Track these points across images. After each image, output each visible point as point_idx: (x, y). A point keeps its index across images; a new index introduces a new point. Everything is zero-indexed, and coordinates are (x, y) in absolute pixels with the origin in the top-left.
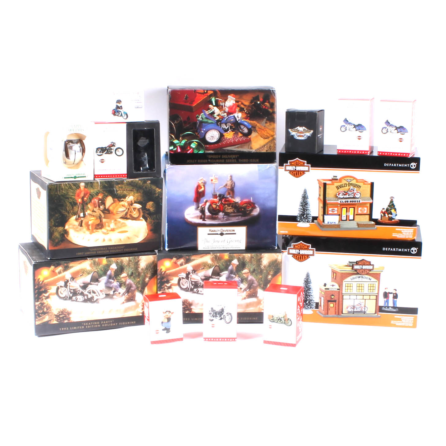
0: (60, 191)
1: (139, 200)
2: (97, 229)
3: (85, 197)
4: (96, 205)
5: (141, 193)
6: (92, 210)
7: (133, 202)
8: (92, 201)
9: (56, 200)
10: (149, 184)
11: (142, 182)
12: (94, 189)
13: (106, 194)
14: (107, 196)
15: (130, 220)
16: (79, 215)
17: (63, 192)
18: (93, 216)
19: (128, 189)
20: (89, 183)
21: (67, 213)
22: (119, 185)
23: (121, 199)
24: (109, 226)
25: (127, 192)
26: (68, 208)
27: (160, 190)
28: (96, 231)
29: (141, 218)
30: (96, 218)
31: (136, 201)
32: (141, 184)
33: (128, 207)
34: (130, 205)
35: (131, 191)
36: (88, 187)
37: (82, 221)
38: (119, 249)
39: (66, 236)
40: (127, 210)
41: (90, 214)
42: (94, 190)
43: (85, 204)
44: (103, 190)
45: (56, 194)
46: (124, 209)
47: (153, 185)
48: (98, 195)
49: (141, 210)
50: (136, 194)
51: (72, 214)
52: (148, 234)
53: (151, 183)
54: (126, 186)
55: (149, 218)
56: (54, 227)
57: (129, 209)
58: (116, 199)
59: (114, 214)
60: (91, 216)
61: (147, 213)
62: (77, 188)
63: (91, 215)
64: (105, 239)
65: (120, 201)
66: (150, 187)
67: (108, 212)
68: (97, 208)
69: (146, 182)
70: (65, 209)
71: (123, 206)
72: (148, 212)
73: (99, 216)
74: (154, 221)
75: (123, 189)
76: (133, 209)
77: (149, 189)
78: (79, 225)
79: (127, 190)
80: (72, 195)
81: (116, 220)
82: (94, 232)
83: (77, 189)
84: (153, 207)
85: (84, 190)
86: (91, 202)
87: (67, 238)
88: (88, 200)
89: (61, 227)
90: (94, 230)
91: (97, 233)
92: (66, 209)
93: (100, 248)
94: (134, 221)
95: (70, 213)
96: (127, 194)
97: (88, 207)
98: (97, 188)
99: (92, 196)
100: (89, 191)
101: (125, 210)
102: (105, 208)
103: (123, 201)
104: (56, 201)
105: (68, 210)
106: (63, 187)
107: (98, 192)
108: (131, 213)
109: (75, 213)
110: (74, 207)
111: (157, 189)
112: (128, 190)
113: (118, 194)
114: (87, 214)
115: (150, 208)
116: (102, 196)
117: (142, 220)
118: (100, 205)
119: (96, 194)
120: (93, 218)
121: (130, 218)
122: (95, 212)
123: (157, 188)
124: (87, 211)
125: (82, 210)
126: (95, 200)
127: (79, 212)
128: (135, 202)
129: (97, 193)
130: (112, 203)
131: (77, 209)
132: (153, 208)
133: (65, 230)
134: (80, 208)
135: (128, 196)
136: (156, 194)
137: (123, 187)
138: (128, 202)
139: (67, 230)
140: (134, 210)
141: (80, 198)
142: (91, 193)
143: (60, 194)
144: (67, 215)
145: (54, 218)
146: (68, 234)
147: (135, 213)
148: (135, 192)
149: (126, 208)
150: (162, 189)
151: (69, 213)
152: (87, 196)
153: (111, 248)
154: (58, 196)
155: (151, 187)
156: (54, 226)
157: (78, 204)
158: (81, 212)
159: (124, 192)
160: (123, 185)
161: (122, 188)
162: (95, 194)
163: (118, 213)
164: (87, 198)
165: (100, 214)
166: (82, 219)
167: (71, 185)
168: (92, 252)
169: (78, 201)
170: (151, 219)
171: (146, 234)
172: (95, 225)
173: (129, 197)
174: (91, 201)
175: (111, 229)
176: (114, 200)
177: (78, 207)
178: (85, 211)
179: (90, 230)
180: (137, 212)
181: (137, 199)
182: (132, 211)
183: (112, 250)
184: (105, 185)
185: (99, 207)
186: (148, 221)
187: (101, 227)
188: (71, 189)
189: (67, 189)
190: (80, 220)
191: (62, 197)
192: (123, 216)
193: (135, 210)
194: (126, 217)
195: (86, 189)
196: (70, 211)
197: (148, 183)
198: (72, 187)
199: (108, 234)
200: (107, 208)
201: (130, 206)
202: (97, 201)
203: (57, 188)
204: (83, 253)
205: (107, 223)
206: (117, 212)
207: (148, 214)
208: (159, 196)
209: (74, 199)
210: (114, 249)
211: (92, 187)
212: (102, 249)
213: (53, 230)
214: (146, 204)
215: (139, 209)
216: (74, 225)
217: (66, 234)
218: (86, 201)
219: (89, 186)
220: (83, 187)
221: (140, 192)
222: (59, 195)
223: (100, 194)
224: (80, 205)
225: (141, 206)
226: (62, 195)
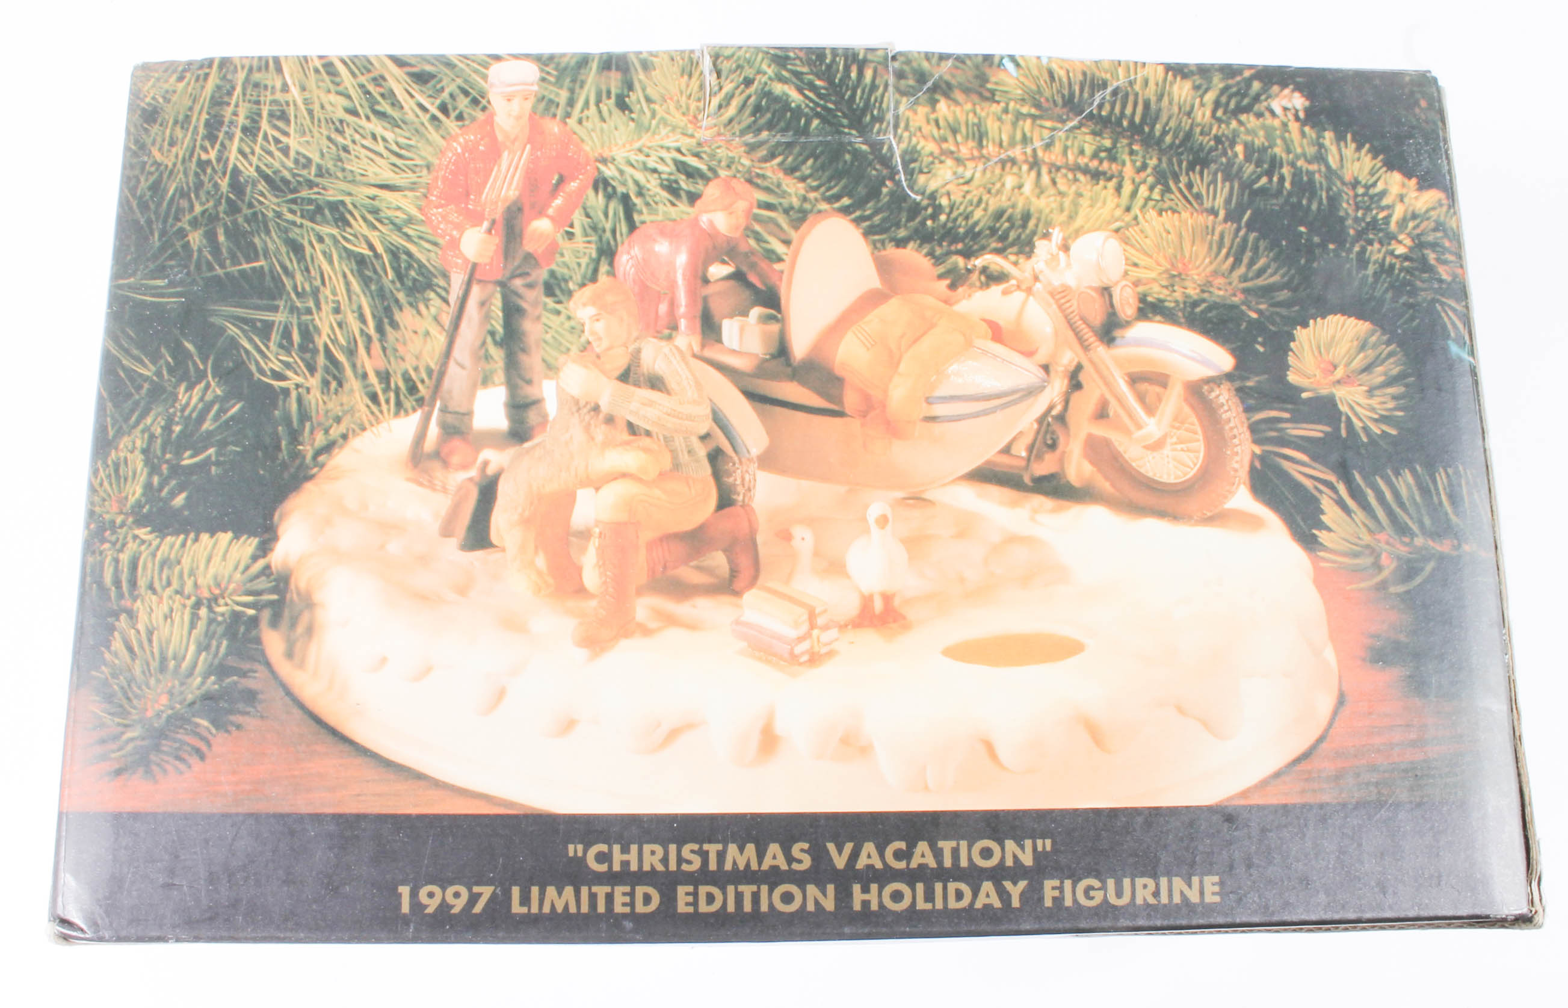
0: (251, 131)
1: (1193, 292)
2: (682, 590)
3: (541, 213)
4: (663, 308)
5: (1213, 212)
6: (621, 363)
7: (1126, 303)
8: (624, 260)
9: (195, 223)
10: (1294, 126)
11: (1210, 97)
12: (642, 128)
13: (793, 188)
14: (800, 217)
15: (1095, 514)
16: (453, 406)
17: (293, 142)
18: (632, 428)
19: (1054, 156)
20: (584, 61)
21: (314, 382)
22: (943, 106)
23: (967, 254)
24: (835, 568)
25: (1039, 189)
26: (324, 321)
27: (1426, 200)
28: (671, 621)
29: (1243, 499)
30: (667, 462)
31: (1157, 292)
32: (1203, 115)
33: (1068, 358)
34: (1090, 338)
35: (1096, 176)
36: (571, 103)
37: (488, 493)
38: (974, 876)
39: (273, 642)
40: (1057, 387)
41: (596, 409)
42: (645, 140)
43: (530, 286)
44: (752, 148)
45: (203, 165)
46: (1026, 373)
47: (1340, 138)
48: (693, 198)
49: (1224, 396)
50: (1153, 222)
51: (374, 398)
52: (1341, 701)
53: (1312, 117)
54: (1019, 116)
55: (1341, 504)
56: (143, 532)
57: (1075, 384)
58: (913, 256)
59: (893, 429)
60: (600, 432)
61: (1304, 444)
62: (444, 109)
63: (610, 420)
64: (780, 727)
65: (956, 279)
66: (1311, 151)
67: (821, 394)
68: (687, 339)
69: (1256, 99)
70: (287, 334)
71: (997, 333)
72: (1315, 431)
73: (705, 438)
74: (1403, 550)
75: (991, 149)
76: (1123, 387)
77: (1305, 186)
78: (446, 532)
79: (1035, 164)
80: (388, 176)
81: (917, 500)
82: (646, 632)
83: (451, 124)
84: (1378, 376)
85: (535, 135)
86: (612, 273)
87: (284, 668)
88: (582, 249)
89: (225, 537)
90: (643, 608)
91: (674, 636)
92: (307, 334)
93: (713, 849)
94: (1151, 525)
95: (353, 383)
96: (1044, 204)
97: (577, 330)
98: (680, 120)
99: (625, 199)
100: (591, 147)
101: (1031, 392)
102: (782, 351)
103: (992, 278)
104: (196, 238)
105: (321, 341)
106: (295, 91)
107: (693, 162)
108: (1100, 431)
109: (413, 389)
110: (406, 317)
111: (1393, 182)
112: (1055, 168)
113: (933, 197)
114: (551, 407)
115: (1341, 393)
116: (741, 205)
117: (1249, 522)
118: (717, 307)
119: (672, 189)
120: (628, 458)
121: (1105, 486)
122: (656, 383)
123: (1396, 177)
124: (551, 369)
125: (498, 355)
126: (662, 247)
127: (456, 378)
128: (1149, 309)
129: (682, 167)
130: (871, 300)
131: (442, 339)
132: (1370, 392)
133: (267, 570)
134: (470, 331)
135: (1057, 235)
136: (1392, 237)
137: (992, 126)
138: (1060, 296)
139: (300, 581)
140: (1141, 398)
141: (476, 218)
142: (609, 172)
143: (249, 171)
144: (315, 397)
145: (155, 422)
146: (310, 631)
147: (1152, 427)
148: (1143, 191)
149: (1046, 368)
150: (1450, 192)
151: (334, 377)
152: (558, 202)
153: (869, 856)
154: (224, 184)
155: (1320, 157)
156: (140, 522)
157: (458, 280)
158: (486, 381)
159: (1010, 181)
160: (996, 108)
161: (980, 136)
162: (652, 184)
163: (939, 410)
164: (563, 221)
165: (718, 419)
166: (494, 458)
167: (380, 80)
168: (601, 891)
169: (455, 244)
170: (1360, 515)
171: (1325, 704)
172: (647, 535)
173: (1066, 248)
174: (608, 252)
175: (867, 602)
176: (884, 267)
177: (447, 320)
178: (533, 362)
179: (581, 591)
180: (1178, 420)
181: (1174, 278)
182: (1114, 407)
183: (884, 876)
184: (778, 88)
185: (709, 327)
186: (1322, 536)
187: (734, 573)
188: (382, 115)
189: (341, 114)
190: (473, 473)
191: (270, 203)
192: (1006, 450)
193: (1155, 389)
194: (1041, 469)
195: (554, 127)
196: (351, 353)
197: (1276, 105)
198: (390, 96)
199: (815, 659)
200: (800, 348)
201: (1086, 348)
202: (682, 259)
203: (218, 101)
204: (486, 891)
205: (810, 522)
206: (929, 401)
207: (1315, 449)
208: (1431, 257)
209: (410, 220)
210: (911, 877)
211: (622, 105)
212: (738, 857)
213: (125, 557)
214: (1281, 343)
215: (1197, 391)
216: (389, 527)
217: (275, 623)
218: (553, 249)
219: (589, 91)
220: (521, 107)
221: (1198, 197)
222: (236, 172)
223: (711, 191)
224: (476, 291)
225: (1222, 359)
226: (276, 184)
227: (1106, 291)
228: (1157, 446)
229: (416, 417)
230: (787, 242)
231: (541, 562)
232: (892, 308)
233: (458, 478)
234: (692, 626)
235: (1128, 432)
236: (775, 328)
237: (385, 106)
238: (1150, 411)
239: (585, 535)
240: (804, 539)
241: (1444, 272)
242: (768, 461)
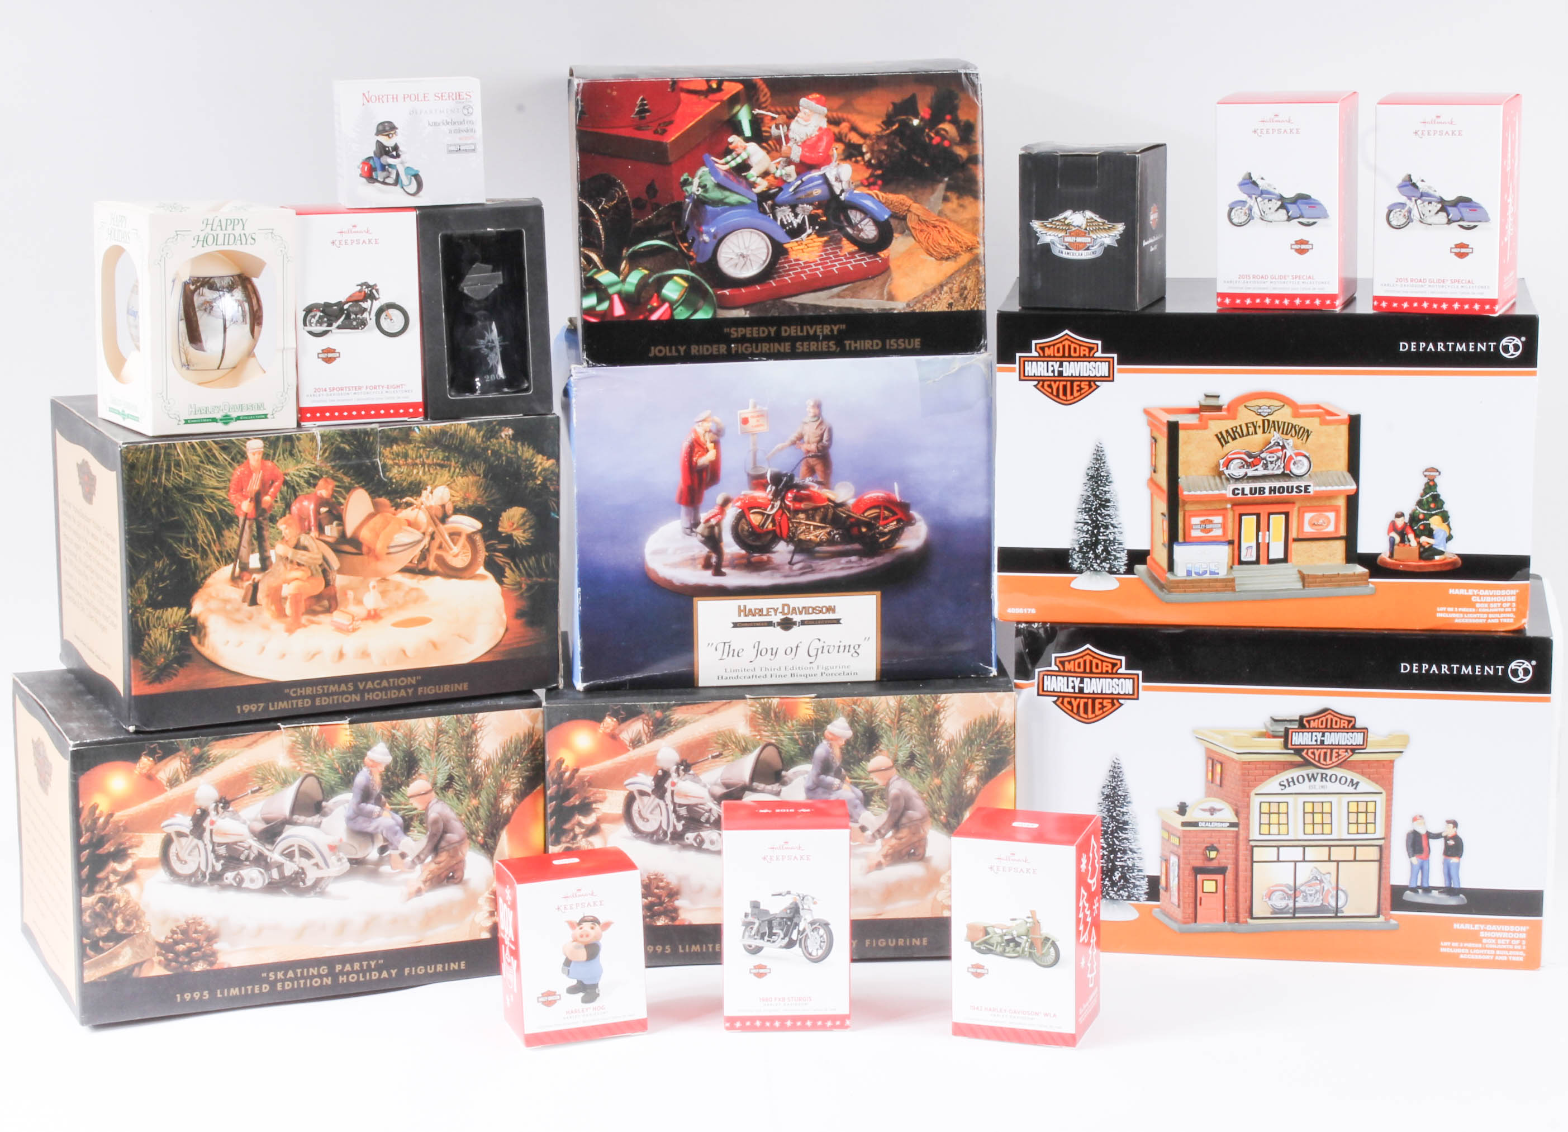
0: (168, 471)
1: (470, 503)
2: (315, 613)
3: (267, 494)
5: (479, 475)
6: (294, 542)
7: (449, 508)
8: (294, 508)
9: (154, 505)
10: (508, 441)
11: (481, 434)
12: (298, 462)
13: (347, 480)
14: (349, 489)
15: (437, 580)
16: (243, 561)
17: (183, 474)
18: (299, 564)
19: (429, 461)
20: (278, 438)
21: (198, 556)
22: (395, 447)
23: (401, 498)
24: (359, 602)
25: (424, 473)
26: (200, 536)
27: (549, 463)
29: (481, 570)
30: (310, 574)
31: (460, 505)
32: (479, 440)
33: (431, 529)
34: (438, 522)
35: (442, 466)
36: (274, 454)
37: (255, 587)
38: (399, 688)
39: (194, 640)
40: (427, 539)
41: (287, 558)
42: (299, 466)
43: (265, 519)
44: (333, 467)
45: (154, 484)
46: (417, 535)
47: (523, 444)
48: (315, 485)
49: (478, 538)
50: (460, 480)
51: (218, 560)
52: (507, 630)
53: (514, 438)
54: (419, 448)
55: (511, 569)
56: (149, 610)
57: (432, 537)
58: (384, 500)
59: (377, 558)
60: (289, 566)
61: (501, 551)
62: (233, 459)
63: (292, 562)
64: (344, 651)
65: (397, 506)
66: (513, 449)
68: (314, 533)
69: (497, 432)
70: (188, 541)
71: (410, 524)
72: (504, 546)
73: (320, 565)
74: (529, 582)
75: (410, 461)
76: (447, 537)
77: (509, 461)
78: (244, 601)
79: (423, 464)
80: (216, 484)
81: (384, 580)
82: (305, 626)
83: (235, 465)
84: (527, 526)
85: (263, 467)
86: (290, 513)
87: (199, 647)
88: (279, 507)
89: (175, 609)
90: (304, 619)
91: (313, 626)
92: (195, 540)
93: (326, 687)
94: (454, 581)
95: (211, 556)
96: (425, 478)
97: (280, 533)
98: (309, 458)
99: (293, 488)
100: (282, 470)
101: (419, 542)
102: (343, 534)
103: (409, 505)
104: (154, 510)
105: (200, 542)
106: (182, 456)
107: (315, 473)
108: (440, 552)
109: (229, 555)
110: (226, 533)
111: (539, 459)
112: (429, 465)
113: (391, 479)
114: (273, 559)
115: (515, 533)
116: (330, 487)
117: (483, 577)
118: (324, 522)
119: (308, 482)
120: (297, 574)
121: (440, 570)
122: (305, 548)
123: (540, 456)
124: (273, 546)
125: (255, 543)
126: (306, 503)
127: (243, 551)
128: (457, 511)
129: (311, 475)
130: (371, 516)
131: (238, 539)
132: (524, 532)
133: (190, 617)
134: (246, 536)
135: (429, 488)
136: (537, 478)
137: (410, 452)
138: (429, 509)
139: (201, 620)
140: (453, 541)
141: (245, 497)
142: (288, 478)
143: (170, 485)
144: (199, 561)
145: (148, 574)
146: (205, 635)
147: (456, 549)
148: (457, 470)
149: (424, 534)
150: (558, 459)
151: (204, 554)
152: (272, 490)
153: (370, 685)
154: (161, 490)
155: (516, 452)
156: (148, 606)
157: (241, 519)
158: (253, 552)
159: (415, 471)
160: (412, 446)
161: (406, 456)
162: (302, 482)
164: (274, 496)
165: (325, 559)
166: (257, 577)
167: (210, 450)
168: (294, 702)
169: (240, 506)
170: (517, 572)
171: (502, 631)
172: (304, 597)
173: (432, 492)
174: (288, 506)
175: (369, 612)
177: (239, 532)
178: (267, 544)
179: (285, 616)
180: (464, 546)
181: (465, 499)
182: (444, 545)
183: (373, 690)
184: (342, 445)
185: (321, 530)
186: (505, 580)
187: (330, 606)
188: (212, 463)
189: (198, 463)
190: (251, 582)
191: (177, 496)
192: (411, 562)
193: (456, 537)
194: (421, 567)
195: (269, 464)
196: (209, 545)
197: (503, 435)
198: (214, 455)
199: (354, 630)
200: (349, 533)
201: (436, 525)
202: (312, 507)
203: (156, 460)
204: (262, 705)
205: (352, 589)
206: (389, 547)
207: (505, 553)
208: (548, 483)
209: (225, 499)
210: (381, 690)
211: (292, 455)
212: (333, 688)
213: (144, 618)
214: (497, 518)
215: (470, 538)
216: (227, 601)
217: (194, 634)
218: (271, 507)
219: (280, 450)
220: (259, 457)
221: (475, 471)
222: (165, 486)
223: (321, 483)
224: (247, 522)
225: (478, 525)
226: (179, 489)
227: (443, 506)
228: (456, 556)
229: (232, 566)
230: (345, 498)
231: (273, 608)
232: (378, 518)
233: (247, 584)
234: (319, 623)
235: (447, 552)
236: (341, 528)
237: (213, 460)
238: (455, 544)
239: (286, 598)
240: (351, 594)
241: (552, 489)
242: (340, 571)
